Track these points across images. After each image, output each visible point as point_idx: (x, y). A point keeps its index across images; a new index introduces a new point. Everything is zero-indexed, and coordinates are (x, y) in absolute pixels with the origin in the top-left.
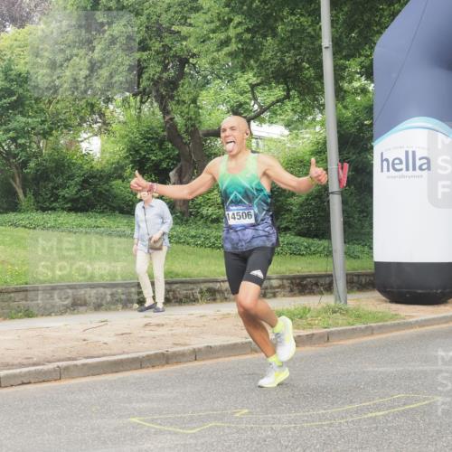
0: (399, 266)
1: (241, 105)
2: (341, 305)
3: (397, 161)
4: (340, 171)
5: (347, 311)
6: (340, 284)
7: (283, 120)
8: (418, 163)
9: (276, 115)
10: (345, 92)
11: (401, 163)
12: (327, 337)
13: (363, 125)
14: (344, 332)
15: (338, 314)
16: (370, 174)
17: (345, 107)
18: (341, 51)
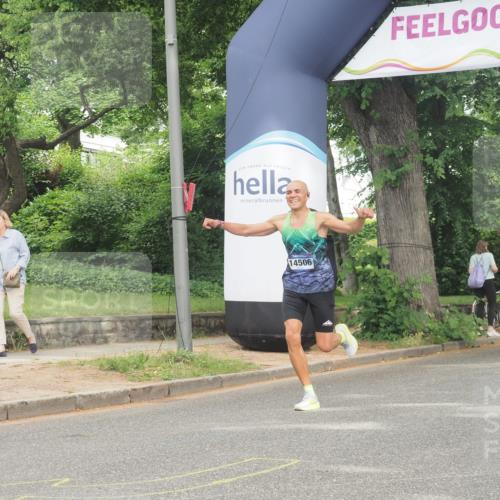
0: (254, 306)
1: (68, 111)
2: (185, 352)
3: (253, 182)
4: (186, 192)
5: (192, 360)
6: (184, 327)
7: (119, 130)
8: (278, 185)
9: (111, 123)
10: (193, 98)
11: (257, 184)
12: (168, 391)
13: (214, 138)
14: (188, 384)
15: (181, 363)
16: (222, 197)
17: (193, 117)
18: (188, 50)
